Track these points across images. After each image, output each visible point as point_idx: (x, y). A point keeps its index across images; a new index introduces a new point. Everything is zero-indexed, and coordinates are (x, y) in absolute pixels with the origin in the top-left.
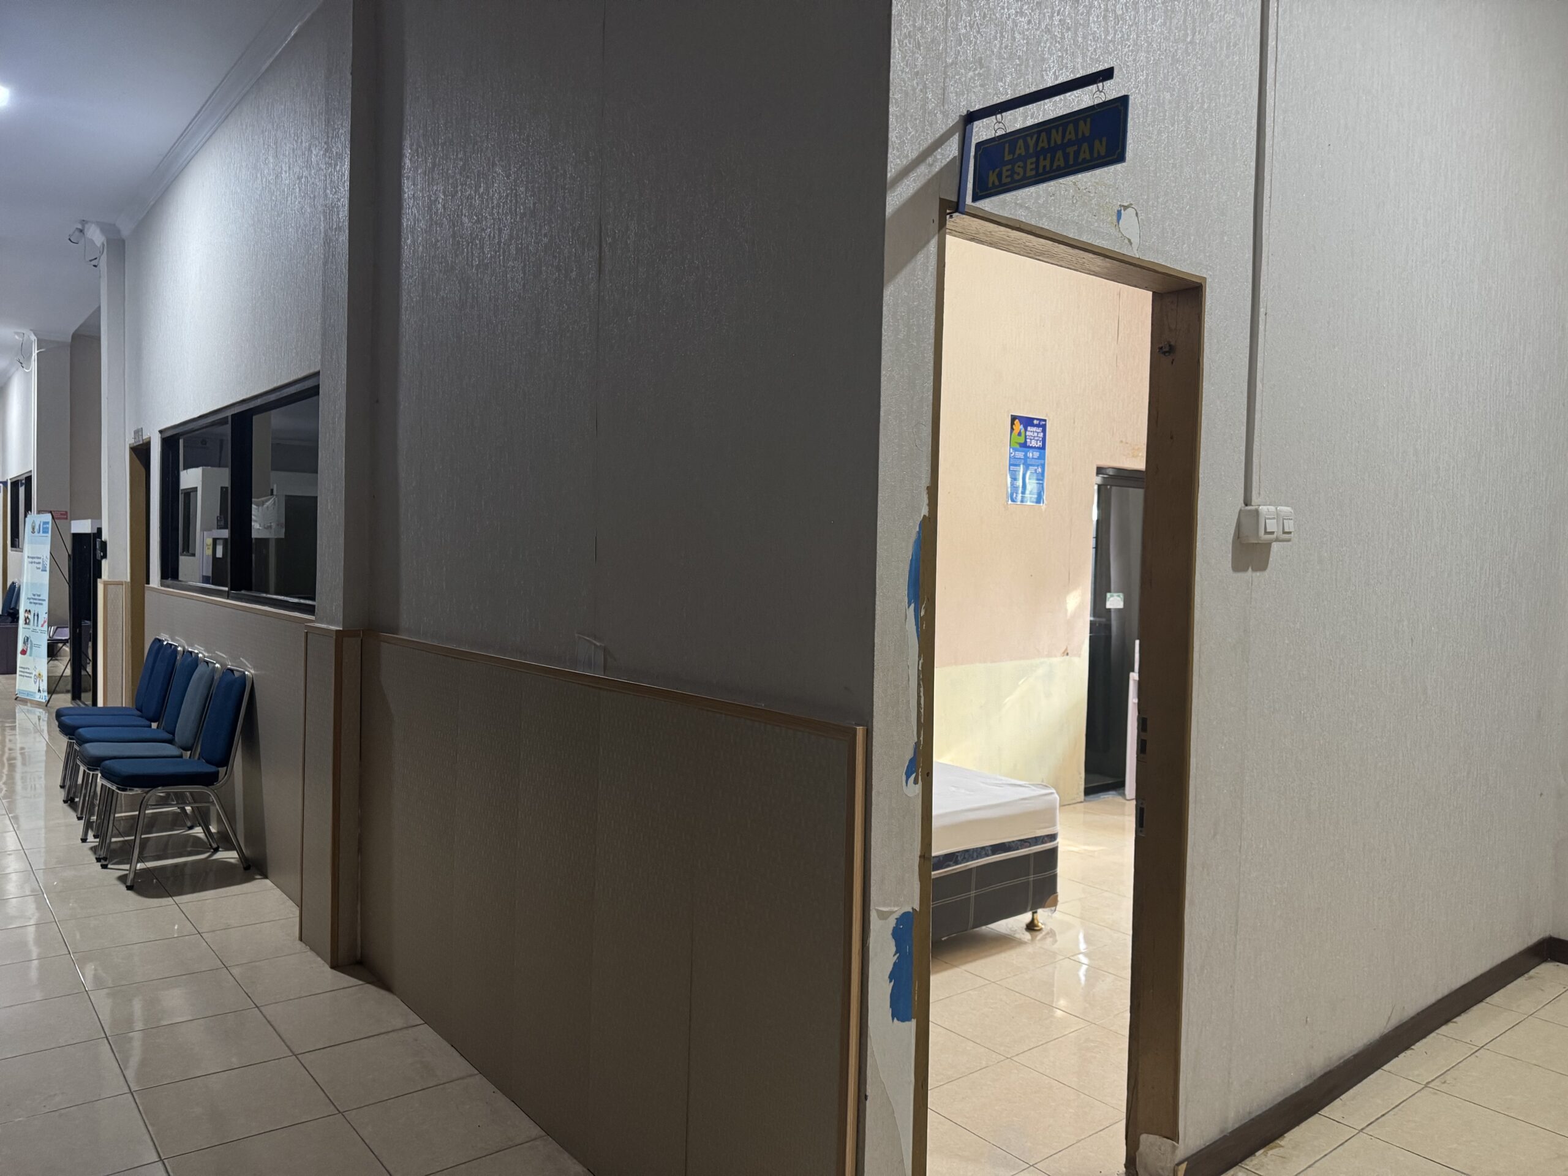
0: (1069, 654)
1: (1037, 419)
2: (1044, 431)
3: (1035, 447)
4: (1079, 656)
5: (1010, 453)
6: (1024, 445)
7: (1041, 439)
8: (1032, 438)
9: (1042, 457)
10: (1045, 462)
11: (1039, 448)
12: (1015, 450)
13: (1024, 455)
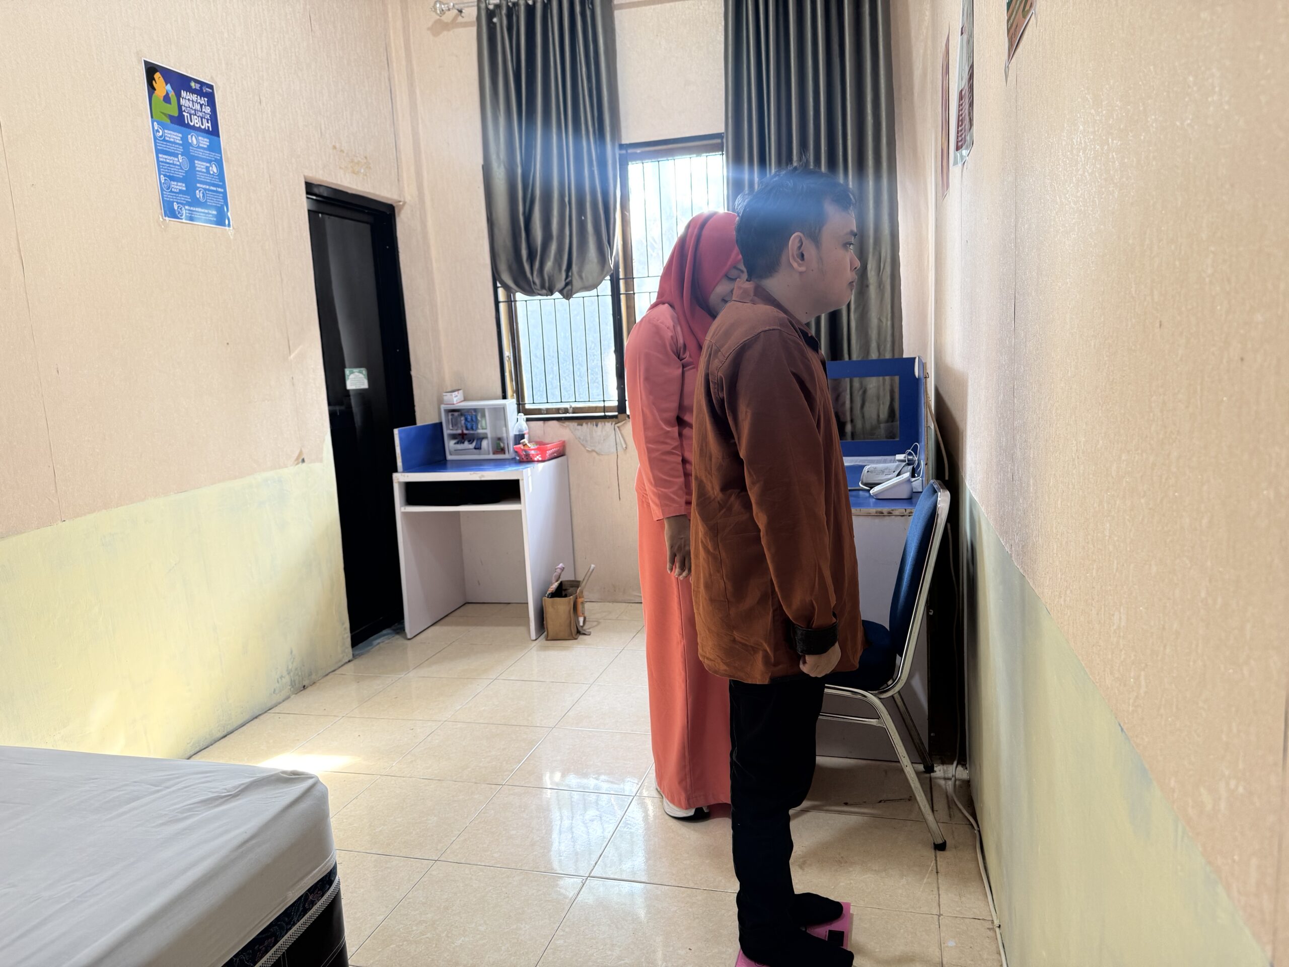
0: (305, 460)
1: (197, 81)
2: (212, 103)
3: (199, 129)
4: (321, 461)
5: (155, 132)
6: (179, 121)
7: (208, 117)
8: (193, 112)
9: (215, 147)
10: (221, 157)
11: (206, 131)
12: (163, 126)
13: (182, 139)
